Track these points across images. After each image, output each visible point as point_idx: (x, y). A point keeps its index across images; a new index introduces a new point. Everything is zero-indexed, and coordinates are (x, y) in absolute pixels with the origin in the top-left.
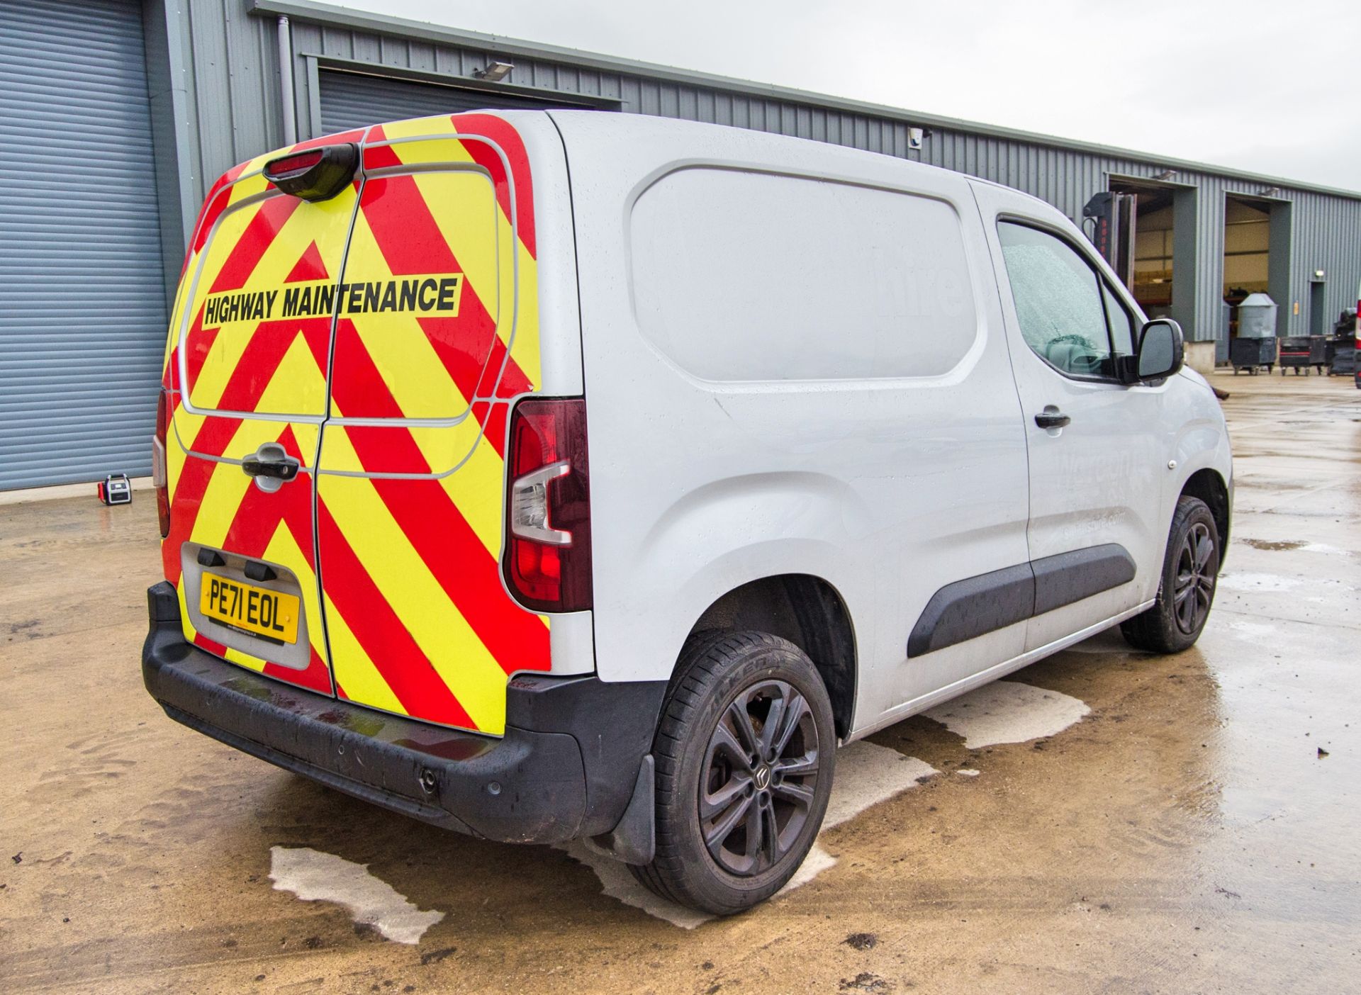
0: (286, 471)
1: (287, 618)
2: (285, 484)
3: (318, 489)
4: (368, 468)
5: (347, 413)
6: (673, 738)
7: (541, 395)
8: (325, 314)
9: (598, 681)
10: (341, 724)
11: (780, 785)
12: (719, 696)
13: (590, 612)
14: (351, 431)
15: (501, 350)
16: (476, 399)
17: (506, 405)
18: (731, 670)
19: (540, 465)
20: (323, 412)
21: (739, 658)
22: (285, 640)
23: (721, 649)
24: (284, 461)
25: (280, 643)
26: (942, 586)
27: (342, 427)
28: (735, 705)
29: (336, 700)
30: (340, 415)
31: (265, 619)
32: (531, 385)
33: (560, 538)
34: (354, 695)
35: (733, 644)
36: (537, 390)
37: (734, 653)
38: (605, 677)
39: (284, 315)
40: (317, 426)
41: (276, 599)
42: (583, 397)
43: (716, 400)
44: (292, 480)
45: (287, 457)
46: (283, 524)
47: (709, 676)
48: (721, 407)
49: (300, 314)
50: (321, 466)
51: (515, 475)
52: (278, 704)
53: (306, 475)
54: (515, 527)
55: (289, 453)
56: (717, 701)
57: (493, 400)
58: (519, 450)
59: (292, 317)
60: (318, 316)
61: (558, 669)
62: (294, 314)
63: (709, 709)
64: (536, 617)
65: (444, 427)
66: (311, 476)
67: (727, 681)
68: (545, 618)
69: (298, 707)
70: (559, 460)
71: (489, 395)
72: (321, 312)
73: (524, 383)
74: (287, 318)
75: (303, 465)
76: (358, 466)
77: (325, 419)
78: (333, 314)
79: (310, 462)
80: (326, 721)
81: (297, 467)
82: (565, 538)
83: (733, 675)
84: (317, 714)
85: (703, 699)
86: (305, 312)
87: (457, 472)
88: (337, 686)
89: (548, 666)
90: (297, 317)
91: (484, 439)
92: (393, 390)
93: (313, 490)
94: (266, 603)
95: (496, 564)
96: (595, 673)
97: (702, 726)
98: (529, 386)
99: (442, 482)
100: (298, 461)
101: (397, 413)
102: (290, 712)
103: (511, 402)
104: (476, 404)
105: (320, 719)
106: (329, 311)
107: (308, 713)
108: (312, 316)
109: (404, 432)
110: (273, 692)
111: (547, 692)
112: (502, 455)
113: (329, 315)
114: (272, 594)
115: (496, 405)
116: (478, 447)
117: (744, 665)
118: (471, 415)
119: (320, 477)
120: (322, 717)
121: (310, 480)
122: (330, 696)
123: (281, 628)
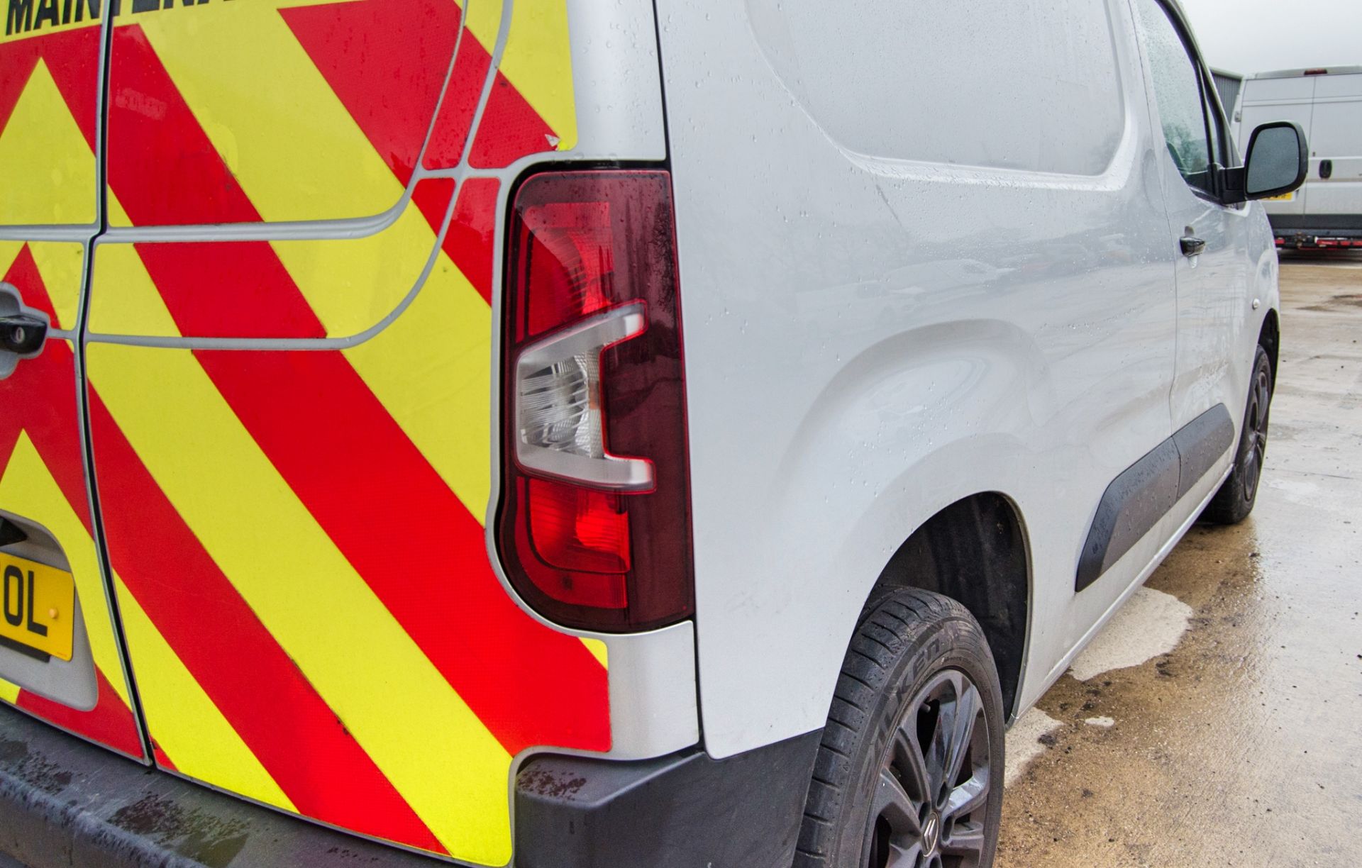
0: (20, 337)
1: (52, 612)
2: (22, 362)
3: (90, 374)
4: (188, 325)
5: (140, 218)
6: (818, 818)
7: (578, 158)
8: (87, 21)
9: (707, 759)
10: (159, 836)
11: (951, 838)
12: (884, 726)
13: (690, 622)
14: (148, 253)
15: (476, 58)
16: (421, 173)
17: (494, 184)
18: (897, 674)
19: (574, 316)
20: (93, 217)
21: (904, 649)
22: (51, 652)
23: (874, 635)
24: (19, 317)
25: (44, 657)
26: (1110, 482)
27: (131, 246)
28: (901, 731)
29: (152, 769)
30: (128, 222)
31: (14, 610)
32: (554, 134)
33: (628, 473)
34: (187, 762)
35: (891, 623)
36: (566, 147)
37: (896, 640)
38: (718, 749)
39: (9, 32)
40: (80, 247)
41: (31, 574)
42: (665, 164)
43: (878, 188)
44: (35, 355)
45: (24, 309)
46: (24, 439)
47: (865, 690)
48: (886, 201)
49: (38, 26)
50: (92, 327)
51: (520, 337)
52: (35, 781)
53: (62, 344)
54: (525, 452)
55: (28, 302)
56: (882, 735)
57: (463, 173)
58: (528, 282)
59: (23, 35)
60: (73, 25)
61: (625, 745)
62: (28, 28)
63: (871, 752)
64: (576, 641)
65: (351, 237)
66: (73, 346)
67: (894, 694)
68: (597, 645)
69: (74, 787)
70: (617, 304)
71: (454, 163)
72: (79, 18)
73: (538, 134)
74: (15, 37)
75: (56, 325)
76: (170, 329)
77: (97, 231)
78: (102, 20)
79: (68, 318)
80: (127, 828)
81: (43, 330)
82: (638, 473)
83: (899, 683)
84: (113, 807)
85: (860, 736)
86: (49, 21)
87: (385, 334)
88: (152, 746)
89: (604, 740)
90: (34, 33)
91: (444, 259)
92: (233, 165)
93: (79, 375)
94: (14, 581)
95: (481, 531)
96: (701, 746)
97: (863, 787)
98: (549, 137)
99: (350, 355)
100: (45, 317)
101: (248, 213)
102: (57, 802)
103: (507, 176)
104: (423, 183)
105: (117, 823)
106: (94, 15)
107: (96, 806)
108: (61, 28)
109: (262, 251)
110: (31, 749)
111: (609, 806)
112: (487, 296)
113: (95, 22)
114: (25, 566)
115: (470, 183)
116: (431, 276)
117: (914, 659)
118: (412, 209)
119: (90, 348)
120: (121, 817)
121: (72, 355)
122: (140, 761)
123: (41, 630)
